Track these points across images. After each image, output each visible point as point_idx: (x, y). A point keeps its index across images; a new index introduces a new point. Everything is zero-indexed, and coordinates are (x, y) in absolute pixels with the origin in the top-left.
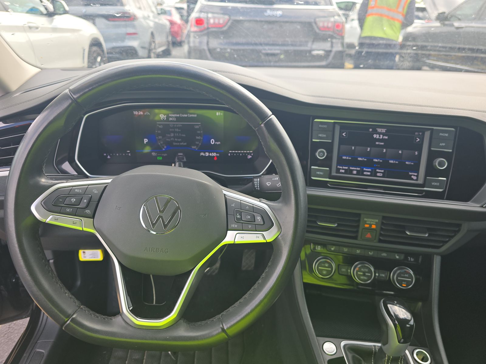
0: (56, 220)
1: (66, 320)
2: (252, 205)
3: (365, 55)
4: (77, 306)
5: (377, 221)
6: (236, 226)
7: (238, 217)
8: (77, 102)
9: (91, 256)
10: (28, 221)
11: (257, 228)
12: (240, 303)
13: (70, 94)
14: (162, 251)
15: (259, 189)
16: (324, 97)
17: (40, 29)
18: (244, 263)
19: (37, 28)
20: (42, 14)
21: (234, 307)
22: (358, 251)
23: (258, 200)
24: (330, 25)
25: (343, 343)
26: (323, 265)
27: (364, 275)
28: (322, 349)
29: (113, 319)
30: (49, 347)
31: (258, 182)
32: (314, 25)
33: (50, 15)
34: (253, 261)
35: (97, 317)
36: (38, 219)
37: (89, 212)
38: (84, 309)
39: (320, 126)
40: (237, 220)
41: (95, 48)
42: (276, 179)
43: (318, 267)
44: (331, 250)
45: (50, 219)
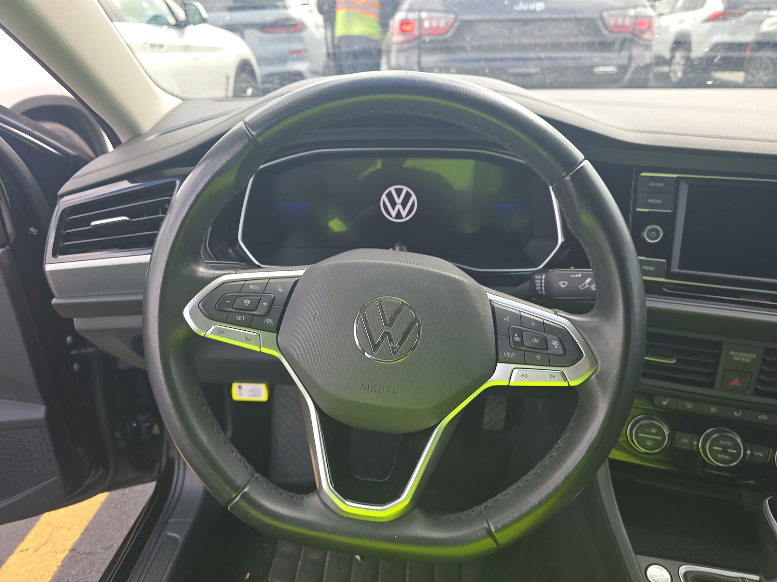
0: (221, 332)
1: (234, 495)
2: (542, 320)
3: (720, 63)
4: (250, 474)
5: (754, 356)
6: (513, 355)
7: (517, 340)
8: (256, 142)
9: (250, 394)
10: (180, 333)
11: (550, 360)
12: (517, 488)
13: (247, 128)
14: (389, 391)
15: (544, 292)
16: (660, 133)
17: (165, 48)
18: (486, 419)
19: (161, 46)
20: (168, 24)
21: (507, 494)
22: (713, 410)
23: (551, 311)
24: (627, 22)
25: (683, 569)
26: (646, 430)
27: (725, 451)
28: (645, 578)
29: (306, 499)
30: (185, 531)
31: (543, 281)
32: (599, 22)
33: (180, 25)
34: (503, 415)
35: (281, 494)
36: (193, 331)
37: (271, 323)
38: (259, 478)
39: (651, 184)
40: (514, 346)
41: (244, 76)
42: (577, 276)
43: (636, 434)
44: (662, 404)
45: (211, 332)
